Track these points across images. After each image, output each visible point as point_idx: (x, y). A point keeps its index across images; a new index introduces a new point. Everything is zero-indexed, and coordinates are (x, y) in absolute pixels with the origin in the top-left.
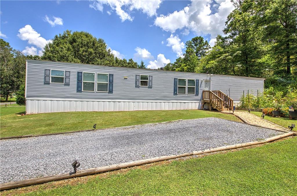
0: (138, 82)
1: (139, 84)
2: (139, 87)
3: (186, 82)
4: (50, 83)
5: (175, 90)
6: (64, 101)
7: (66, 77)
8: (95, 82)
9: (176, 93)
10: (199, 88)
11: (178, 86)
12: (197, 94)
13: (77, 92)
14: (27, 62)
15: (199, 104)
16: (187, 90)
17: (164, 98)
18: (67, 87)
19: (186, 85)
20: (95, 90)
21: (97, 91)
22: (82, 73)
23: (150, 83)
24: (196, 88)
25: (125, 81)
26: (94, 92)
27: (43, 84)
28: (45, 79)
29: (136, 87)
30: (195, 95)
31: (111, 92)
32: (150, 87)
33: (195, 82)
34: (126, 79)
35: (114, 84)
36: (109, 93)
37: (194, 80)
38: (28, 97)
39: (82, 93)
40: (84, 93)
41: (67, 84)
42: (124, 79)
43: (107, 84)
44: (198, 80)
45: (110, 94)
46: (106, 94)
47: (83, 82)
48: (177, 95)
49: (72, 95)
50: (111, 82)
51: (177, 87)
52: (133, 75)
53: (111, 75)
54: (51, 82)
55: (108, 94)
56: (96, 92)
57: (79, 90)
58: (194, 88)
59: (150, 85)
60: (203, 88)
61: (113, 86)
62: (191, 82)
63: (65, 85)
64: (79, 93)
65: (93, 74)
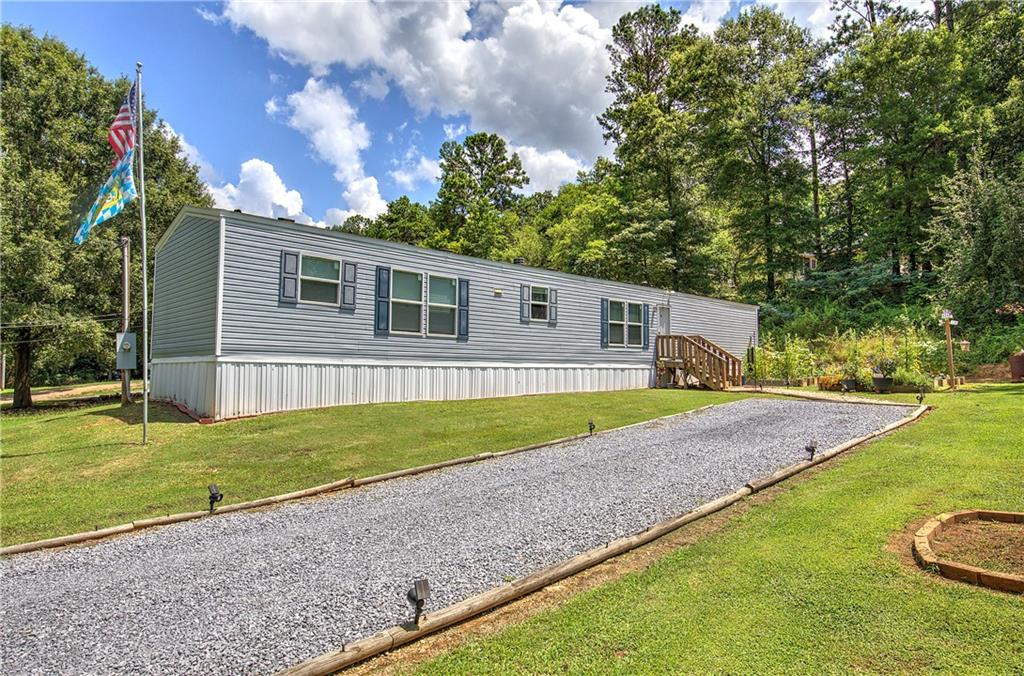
0: (526, 308)
1: (529, 313)
2: (527, 323)
3: (625, 310)
4: (296, 303)
5: (603, 334)
6: (338, 366)
7: (345, 283)
8: (422, 303)
9: (605, 340)
10: (650, 329)
11: (609, 321)
12: (646, 347)
13: (376, 335)
14: (223, 221)
15: (650, 374)
16: (626, 332)
17: (582, 357)
18: (346, 318)
19: (625, 320)
20: (423, 331)
21: (428, 334)
22: (388, 270)
23: (553, 310)
24: (644, 327)
25: (496, 303)
26: (421, 337)
27: (276, 304)
28: (282, 286)
29: (521, 322)
30: (643, 348)
31: (463, 336)
32: (552, 324)
33: (641, 310)
34: (498, 295)
35: (470, 313)
36: (457, 339)
37: (639, 305)
38: (227, 351)
39: (390, 338)
40: (397, 339)
41: (348, 309)
42: (495, 296)
43: (453, 310)
44: (648, 306)
45: (462, 344)
46: (446, 342)
47: (393, 303)
48: (607, 347)
49: (361, 347)
50: (464, 303)
51: (607, 324)
52: (512, 288)
53: (464, 283)
54: (299, 300)
55: (455, 342)
56: (428, 337)
57: (380, 330)
58: (640, 326)
59: (555, 316)
60: (657, 328)
61: (470, 317)
62: (635, 309)
63: (342, 310)
64: (382, 341)
65: (417, 275)
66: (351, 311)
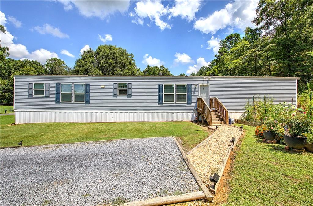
0: (115, 91)
1: (117, 93)
2: (117, 96)
3: (175, 88)
4: (33, 96)
5: (160, 99)
6: (45, 112)
7: (46, 89)
8: (72, 93)
9: (161, 101)
10: (192, 95)
11: (164, 93)
12: (190, 103)
13: (56, 103)
14: (15, 78)
15: (193, 115)
16: (175, 97)
17: (148, 108)
18: (47, 99)
19: (174, 92)
20: (72, 101)
22: (60, 84)
23: (130, 91)
24: (188, 95)
25: (102, 91)
26: (71, 103)
27: (28, 96)
28: (29, 92)
29: (114, 96)
30: (187, 103)
31: (88, 102)
32: (130, 96)
33: (186, 87)
34: (103, 88)
35: (90, 94)
36: (85, 103)
37: (184, 86)
38: (16, 108)
39: (60, 104)
40: (63, 104)
41: (48, 96)
42: (101, 88)
43: (84, 94)
44: (191, 85)
45: (87, 105)
46: (82, 104)
47: (62, 94)
48: (163, 104)
49: (51, 107)
50: (88, 92)
51: (162, 94)
52: (110, 84)
53: (88, 85)
54: (33, 95)
55: (84, 104)
56: (74, 103)
57: (57, 102)
58: (186, 94)
59: (130, 93)
60: (197, 94)
61: (90, 96)
62: (181, 87)
63: (46, 97)
64: (58, 105)
65: (70, 84)
66: (48, 97)
